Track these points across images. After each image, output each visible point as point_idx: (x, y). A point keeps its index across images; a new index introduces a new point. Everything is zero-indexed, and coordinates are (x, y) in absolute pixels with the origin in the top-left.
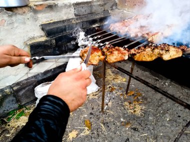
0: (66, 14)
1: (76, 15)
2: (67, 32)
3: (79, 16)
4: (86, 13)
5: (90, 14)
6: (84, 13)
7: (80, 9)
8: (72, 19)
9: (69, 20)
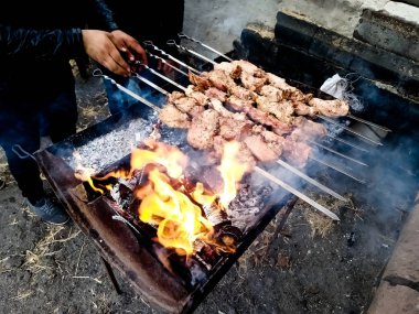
0: (336, 19)
1: (356, 34)
2: (310, 51)
3: (365, 41)
4: (386, 46)
5: (398, 54)
6: (382, 43)
7: (374, 28)
8: (339, 36)
9: (331, 34)
